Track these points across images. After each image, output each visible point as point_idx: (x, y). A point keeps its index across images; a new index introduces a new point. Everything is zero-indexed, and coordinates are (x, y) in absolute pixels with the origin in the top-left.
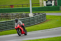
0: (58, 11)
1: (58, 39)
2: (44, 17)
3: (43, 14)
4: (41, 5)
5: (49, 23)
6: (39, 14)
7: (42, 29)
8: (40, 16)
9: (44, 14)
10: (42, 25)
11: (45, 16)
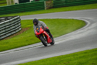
0: (42, 11)
1: (48, 62)
2: (17, 24)
3: (15, 18)
4: (9, 3)
5: (28, 35)
6: (7, 19)
7: (16, 46)
8: (9, 22)
9: (17, 19)
10: (14, 38)
11: (18, 21)
